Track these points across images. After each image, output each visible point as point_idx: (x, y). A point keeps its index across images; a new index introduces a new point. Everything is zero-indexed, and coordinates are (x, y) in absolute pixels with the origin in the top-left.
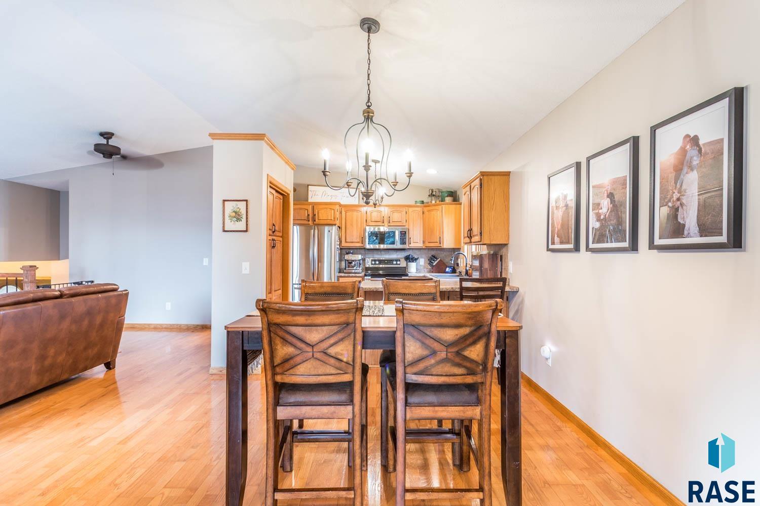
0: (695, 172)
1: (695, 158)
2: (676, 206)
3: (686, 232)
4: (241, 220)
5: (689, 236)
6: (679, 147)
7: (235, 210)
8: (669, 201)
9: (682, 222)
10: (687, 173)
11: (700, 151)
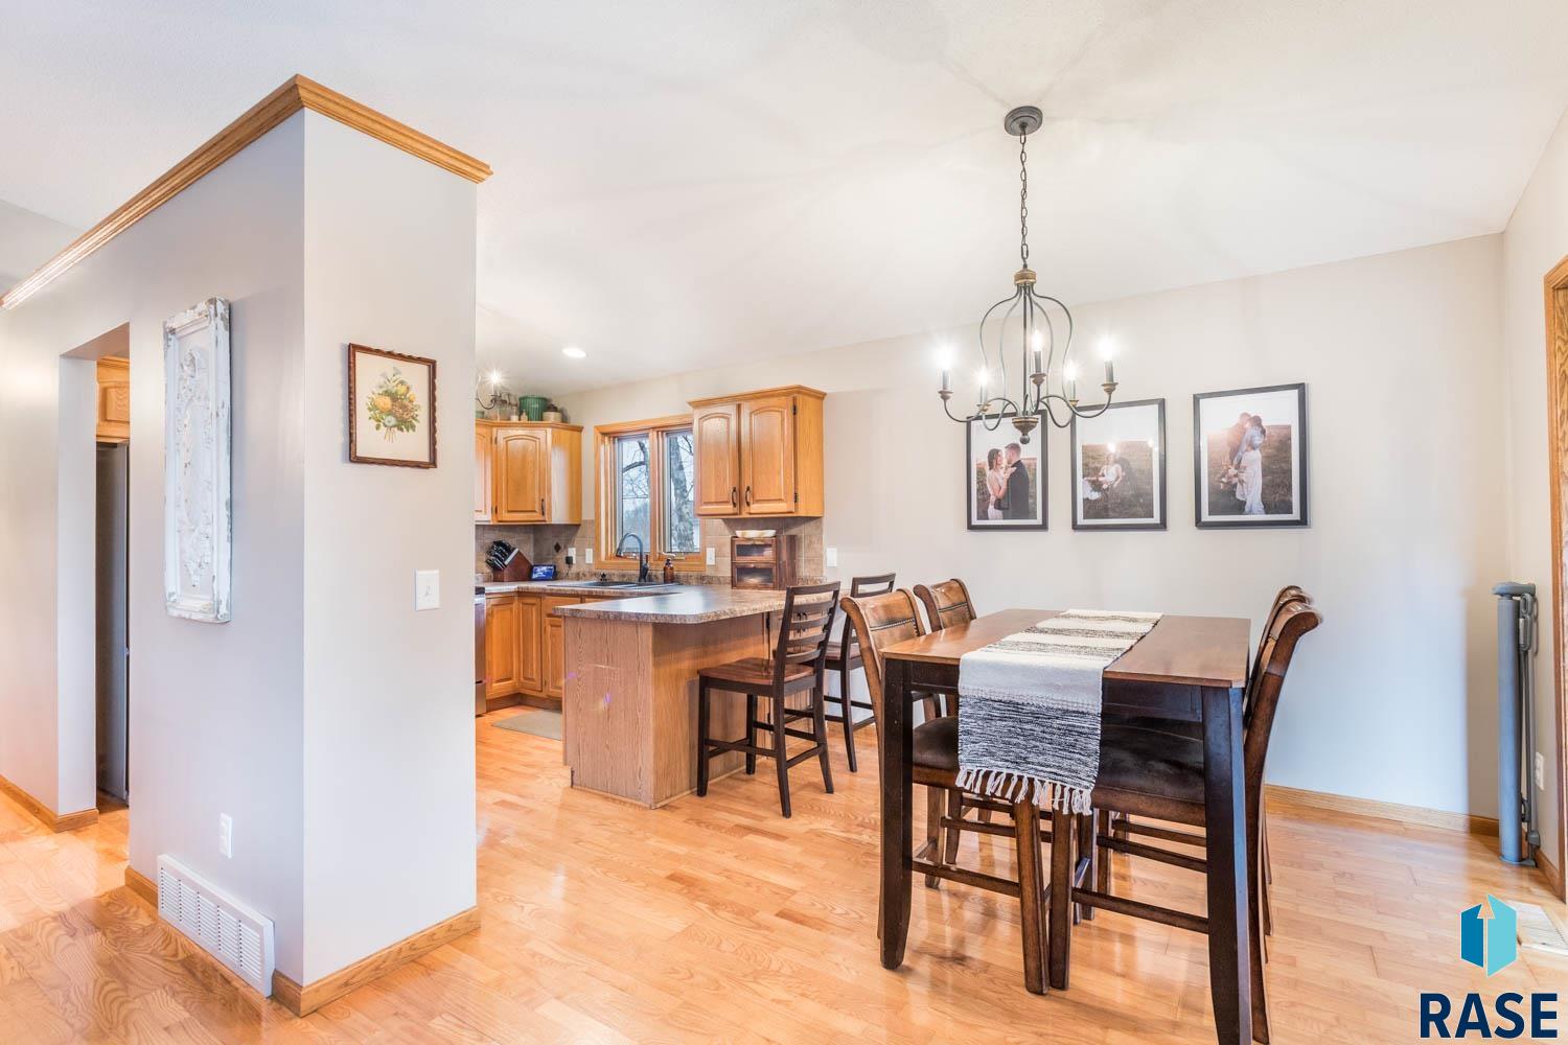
0: (1258, 451)
1: (1257, 438)
2: (1234, 482)
3: (1247, 509)
4: (413, 427)
5: (1251, 512)
6: (1234, 424)
7: (392, 387)
8: (1223, 476)
9: (1241, 499)
10: (1247, 451)
11: (1263, 432)
